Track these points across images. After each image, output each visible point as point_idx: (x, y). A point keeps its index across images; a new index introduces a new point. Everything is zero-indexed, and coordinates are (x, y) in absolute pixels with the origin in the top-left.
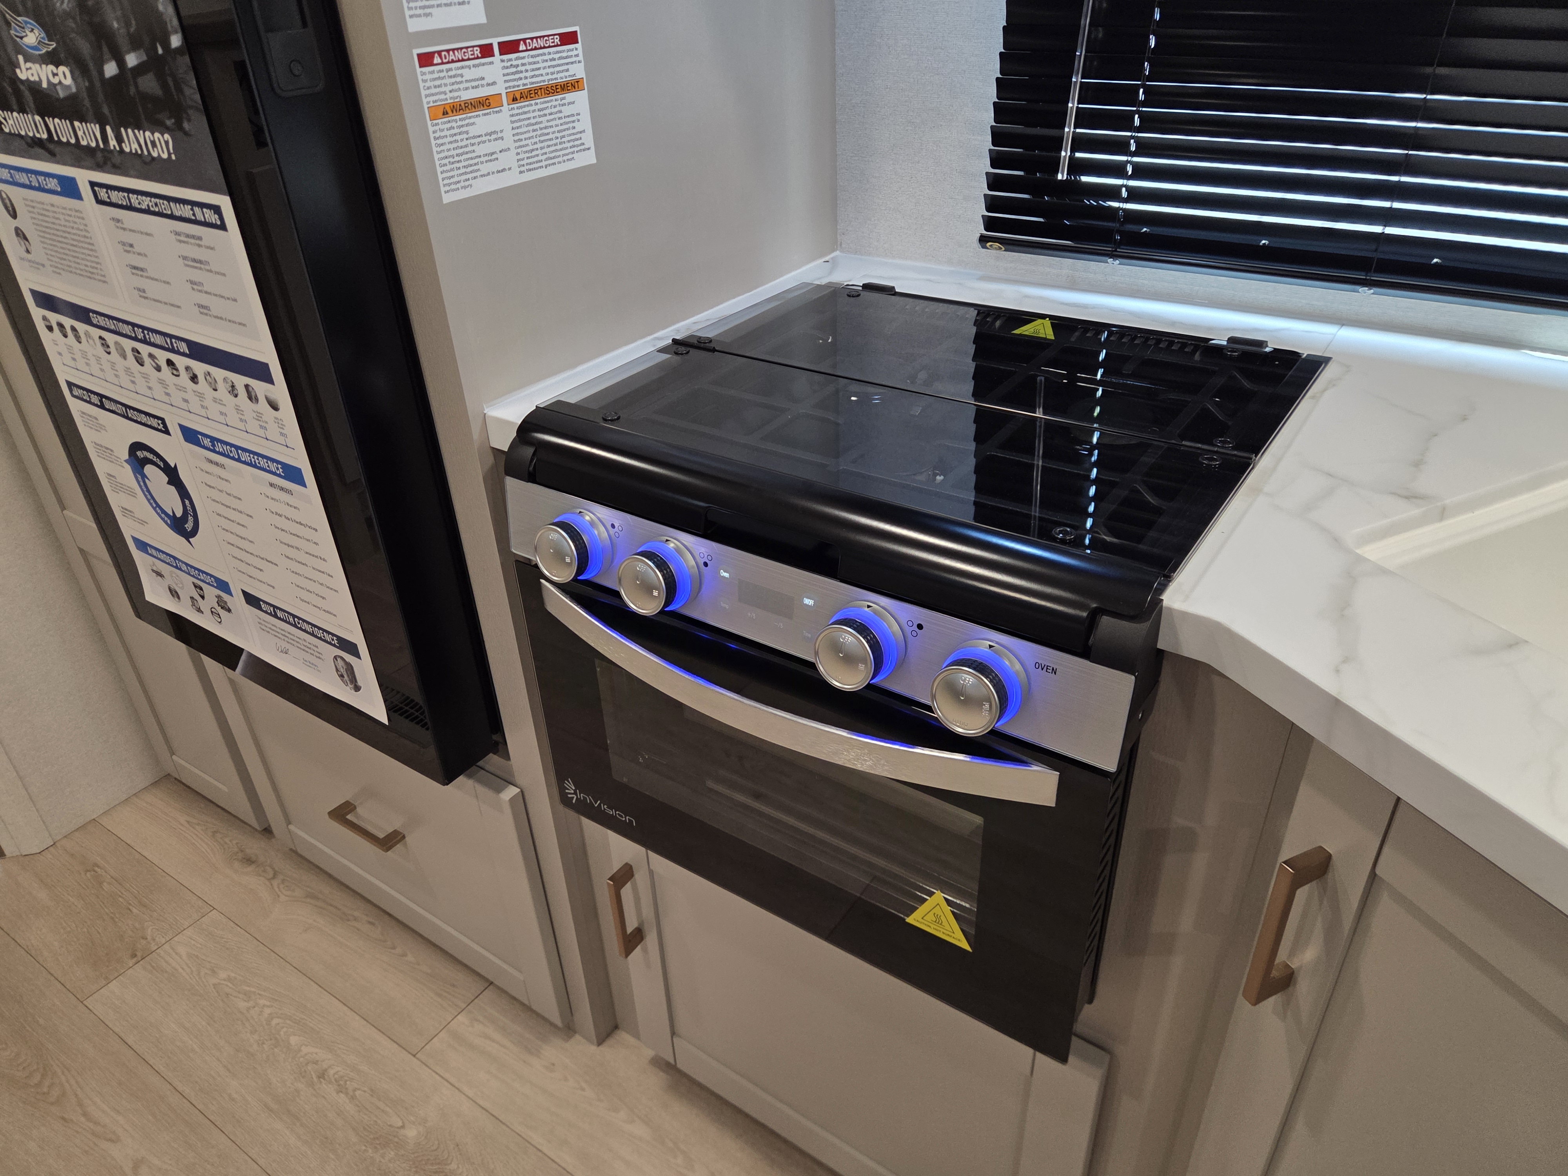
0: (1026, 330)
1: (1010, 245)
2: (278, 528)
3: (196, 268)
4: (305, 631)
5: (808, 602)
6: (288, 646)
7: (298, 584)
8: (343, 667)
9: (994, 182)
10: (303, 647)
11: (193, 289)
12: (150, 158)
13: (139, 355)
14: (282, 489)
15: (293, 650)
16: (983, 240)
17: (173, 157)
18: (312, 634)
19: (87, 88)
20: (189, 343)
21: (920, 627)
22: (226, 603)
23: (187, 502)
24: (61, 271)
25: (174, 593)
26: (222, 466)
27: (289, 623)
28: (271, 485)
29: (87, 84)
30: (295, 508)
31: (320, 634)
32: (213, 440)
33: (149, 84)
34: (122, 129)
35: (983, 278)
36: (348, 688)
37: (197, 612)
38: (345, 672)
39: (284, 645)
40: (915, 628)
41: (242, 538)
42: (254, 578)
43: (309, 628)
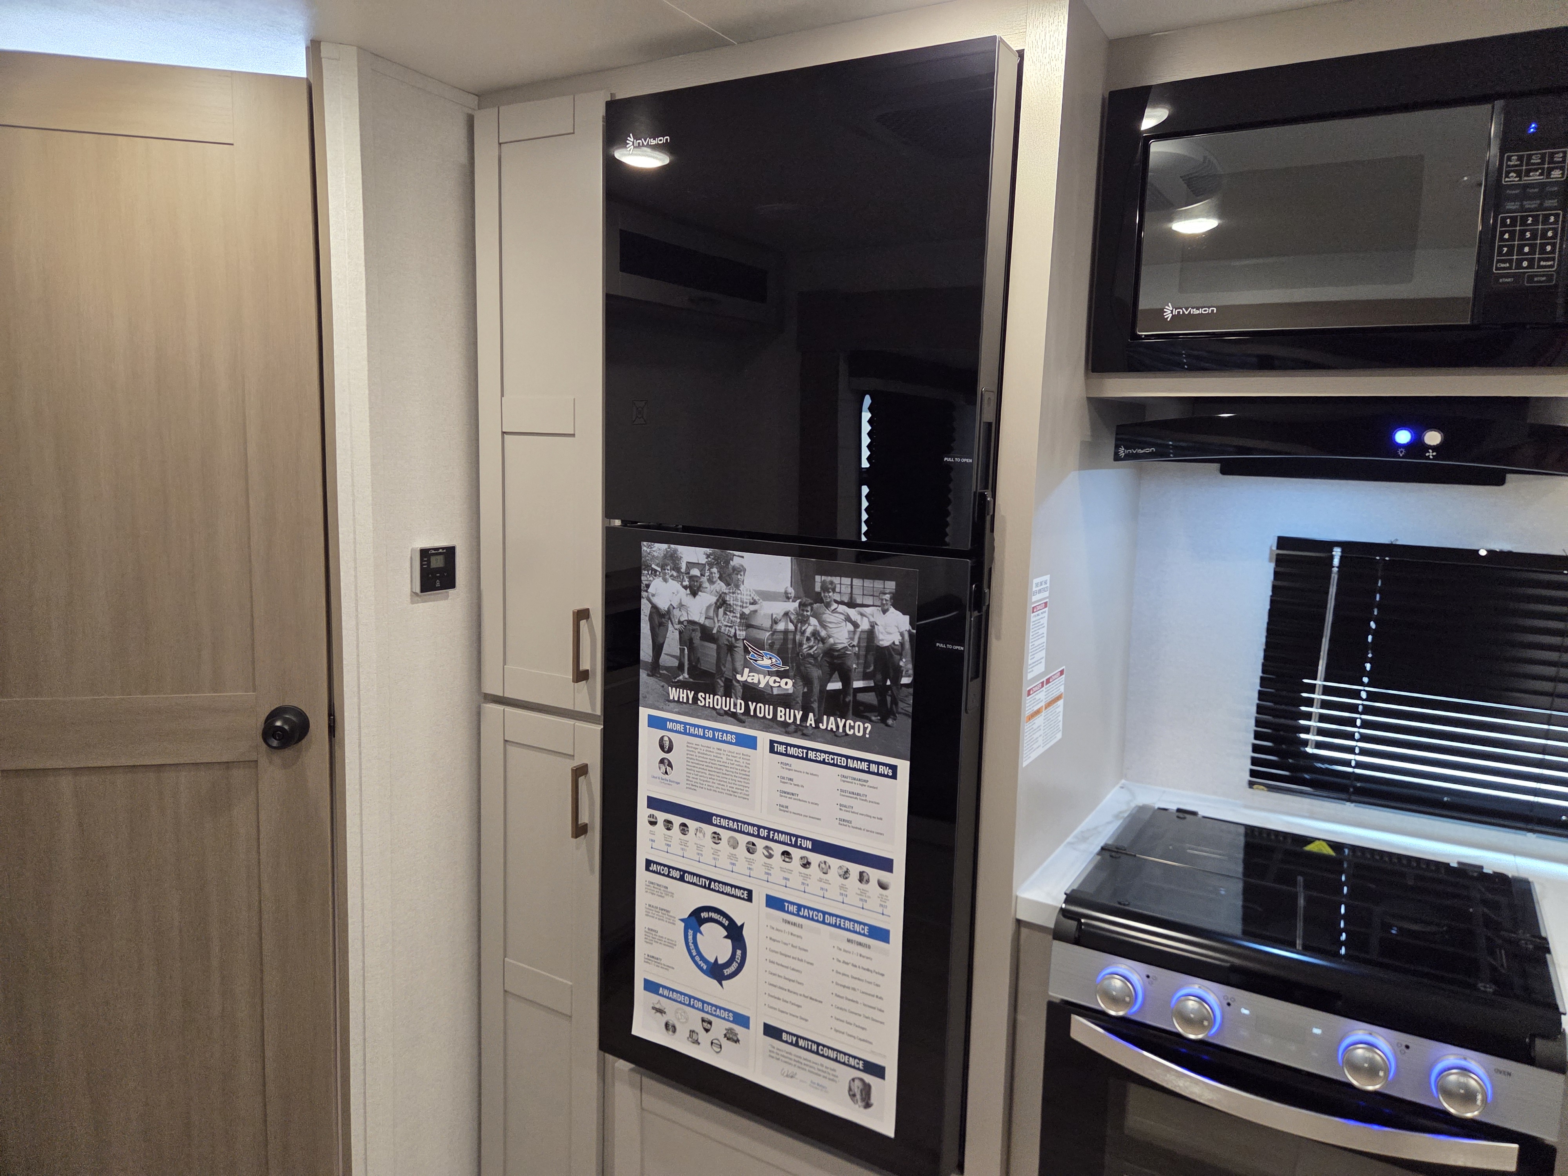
0: (1309, 848)
1: (1271, 788)
2: (840, 973)
3: (851, 797)
4: (828, 1057)
5: (1317, 1031)
6: (796, 1070)
7: (838, 1017)
8: (858, 1088)
9: (1256, 749)
10: (816, 1071)
11: (841, 809)
12: (844, 734)
13: (754, 847)
14: (860, 944)
15: (800, 1074)
16: (1251, 784)
17: (867, 736)
18: (836, 1060)
19: (804, 693)
20: (814, 841)
21: (1407, 1047)
22: (736, 1035)
23: (739, 952)
24: (696, 788)
25: (669, 1027)
26: (801, 926)
27: (811, 1051)
28: (849, 941)
29: (806, 690)
30: (867, 958)
31: (845, 1059)
32: (800, 907)
33: (870, 698)
34: (825, 717)
35: (1246, 807)
36: (857, 1106)
37: (692, 1044)
38: (859, 1092)
39: (792, 1069)
40: (1404, 1047)
41: (790, 980)
42: (787, 1013)
43: (832, 1054)
